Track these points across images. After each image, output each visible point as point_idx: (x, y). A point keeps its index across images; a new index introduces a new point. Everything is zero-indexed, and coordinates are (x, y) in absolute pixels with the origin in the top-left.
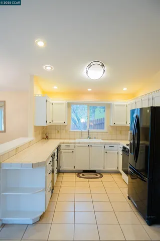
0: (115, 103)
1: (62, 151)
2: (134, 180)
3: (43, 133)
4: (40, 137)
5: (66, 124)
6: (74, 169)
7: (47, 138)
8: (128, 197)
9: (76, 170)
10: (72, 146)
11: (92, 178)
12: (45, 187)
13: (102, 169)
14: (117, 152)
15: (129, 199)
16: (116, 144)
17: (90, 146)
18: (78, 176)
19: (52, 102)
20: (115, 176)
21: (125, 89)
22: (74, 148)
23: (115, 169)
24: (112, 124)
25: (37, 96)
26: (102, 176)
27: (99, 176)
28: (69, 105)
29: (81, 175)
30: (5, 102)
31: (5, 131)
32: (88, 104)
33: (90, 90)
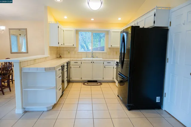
0: (112, 30)
1: (72, 66)
2: (122, 86)
3: (57, 54)
4: (55, 56)
5: (75, 46)
6: (81, 80)
7: (60, 57)
8: (118, 95)
9: (82, 81)
10: (79, 63)
11: (94, 85)
12: (55, 86)
13: (102, 79)
14: (113, 66)
15: (118, 97)
16: (112, 61)
17: (92, 62)
18: (84, 84)
19: (63, 29)
20: (111, 84)
21: (120, 19)
22: (80, 64)
23: (111, 79)
24: (110, 47)
25: (51, 23)
26: (101, 84)
27: (99, 84)
28: (77, 32)
29: (86, 84)
30: (26, 29)
31: (27, 53)
32: (91, 31)
33: (92, 19)
